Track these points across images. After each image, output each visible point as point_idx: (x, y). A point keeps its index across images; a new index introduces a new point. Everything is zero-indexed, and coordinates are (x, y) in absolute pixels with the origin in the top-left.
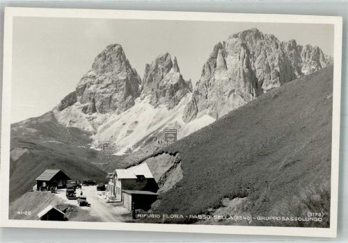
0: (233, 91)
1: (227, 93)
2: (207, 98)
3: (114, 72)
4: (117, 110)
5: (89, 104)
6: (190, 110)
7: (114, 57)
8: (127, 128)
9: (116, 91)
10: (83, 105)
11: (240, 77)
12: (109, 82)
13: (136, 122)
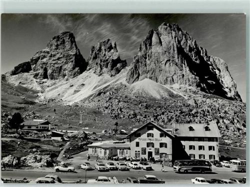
0: (169, 60)
1: (164, 62)
2: (146, 66)
3: (65, 50)
4: (66, 77)
5: (41, 71)
6: (132, 74)
7: (67, 39)
8: (74, 88)
9: (66, 63)
10: (35, 73)
11: (174, 50)
12: (61, 56)
13: (83, 85)
